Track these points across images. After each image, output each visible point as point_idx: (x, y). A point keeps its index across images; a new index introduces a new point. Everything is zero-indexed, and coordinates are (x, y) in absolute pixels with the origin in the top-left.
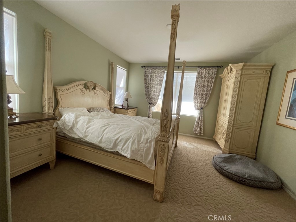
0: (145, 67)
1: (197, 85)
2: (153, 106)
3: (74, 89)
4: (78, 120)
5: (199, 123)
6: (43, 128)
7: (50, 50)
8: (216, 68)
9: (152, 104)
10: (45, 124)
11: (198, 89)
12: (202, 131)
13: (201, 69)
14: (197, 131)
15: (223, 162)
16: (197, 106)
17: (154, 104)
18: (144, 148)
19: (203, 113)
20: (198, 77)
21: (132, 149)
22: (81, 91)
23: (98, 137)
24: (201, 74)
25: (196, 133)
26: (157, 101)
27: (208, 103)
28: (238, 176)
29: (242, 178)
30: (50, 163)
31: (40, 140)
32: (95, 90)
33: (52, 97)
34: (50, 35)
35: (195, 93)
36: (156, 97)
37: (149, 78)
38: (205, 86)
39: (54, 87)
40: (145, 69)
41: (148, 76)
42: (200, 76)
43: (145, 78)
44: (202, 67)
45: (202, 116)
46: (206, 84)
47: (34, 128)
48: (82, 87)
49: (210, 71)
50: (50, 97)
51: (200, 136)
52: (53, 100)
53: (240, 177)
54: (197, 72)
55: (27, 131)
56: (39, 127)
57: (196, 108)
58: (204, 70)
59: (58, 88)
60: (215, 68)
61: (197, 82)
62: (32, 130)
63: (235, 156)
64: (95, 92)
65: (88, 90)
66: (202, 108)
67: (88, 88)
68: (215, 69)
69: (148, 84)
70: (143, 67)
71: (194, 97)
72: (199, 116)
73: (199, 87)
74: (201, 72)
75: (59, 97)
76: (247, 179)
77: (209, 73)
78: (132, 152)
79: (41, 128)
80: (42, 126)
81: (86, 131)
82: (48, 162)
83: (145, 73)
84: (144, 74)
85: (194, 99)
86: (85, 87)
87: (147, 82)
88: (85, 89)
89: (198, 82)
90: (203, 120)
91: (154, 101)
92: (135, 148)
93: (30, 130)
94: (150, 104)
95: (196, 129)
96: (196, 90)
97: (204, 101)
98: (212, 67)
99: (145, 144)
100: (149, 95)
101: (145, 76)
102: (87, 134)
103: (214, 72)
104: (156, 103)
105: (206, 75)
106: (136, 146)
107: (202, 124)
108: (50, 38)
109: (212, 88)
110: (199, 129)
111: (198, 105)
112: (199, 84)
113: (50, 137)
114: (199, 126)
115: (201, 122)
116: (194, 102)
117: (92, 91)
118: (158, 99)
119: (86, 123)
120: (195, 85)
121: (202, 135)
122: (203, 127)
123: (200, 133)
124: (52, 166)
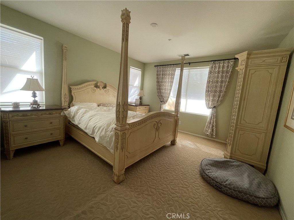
0: (157, 66)
1: (209, 81)
2: (164, 104)
3: (86, 88)
4: (79, 111)
5: (210, 124)
6: (54, 115)
7: (66, 59)
8: (233, 60)
9: (163, 101)
10: (55, 113)
11: (210, 85)
12: (215, 132)
13: (214, 63)
14: (208, 132)
15: (211, 165)
16: (208, 105)
17: (165, 102)
18: (109, 135)
19: (216, 112)
20: (210, 72)
21: (101, 135)
22: (92, 90)
23: (85, 125)
24: (213, 69)
25: (208, 134)
26: (168, 99)
27: (222, 101)
28: (216, 181)
29: (220, 184)
30: (60, 141)
31: (51, 123)
32: (105, 89)
33: (67, 94)
34: (66, 49)
35: (206, 90)
36: (166, 95)
37: (161, 76)
38: (219, 82)
39: (69, 86)
40: (158, 68)
41: (160, 75)
42: (213, 71)
43: (157, 76)
44: (215, 61)
45: (215, 116)
46: (220, 80)
47: (47, 114)
48: (93, 86)
49: (225, 64)
50: (66, 94)
51: (212, 137)
52: (68, 96)
53: (218, 183)
54: (209, 67)
55: (42, 116)
56: (50, 114)
57: (208, 106)
58: (217, 64)
59: (72, 87)
60: (231, 60)
61: (209, 77)
62: (45, 115)
63: (234, 162)
64: (105, 90)
65: (98, 89)
66: (215, 107)
67: (99, 88)
68: (232, 62)
69: (160, 82)
70: (156, 66)
71: (206, 95)
72: (210, 116)
73: (211, 83)
74: (214, 66)
75: (73, 94)
76: (224, 186)
77: (223, 67)
78: (100, 137)
79: (52, 115)
80: (53, 113)
81: (80, 119)
82: (58, 141)
83: (158, 72)
84: (156, 73)
85: (206, 97)
86: (95, 87)
87: (159, 80)
88: (95, 88)
89: (211, 78)
90: (216, 121)
91: (164, 99)
92: (103, 135)
93: (44, 116)
94: (161, 102)
95: (207, 129)
96: (208, 87)
97: (217, 99)
98: (228, 59)
99: (110, 133)
100: (160, 92)
101: (157, 75)
102: (80, 122)
103: (230, 65)
104: (166, 101)
105: (220, 70)
106: (103, 133)
107: (214, 125)
108: (66, 51)
109: (226, 84)
110: (210, 130)
111: (210, 104)
112: (211, 80)
113: (59, 122)
114: (211, 126)
115: (213, 123)
116: (206, 99)
117: (103, 89)
118: (169, 97)
119: (82, 114)
120: (207, 81)
121: (214, 137)
122: (216, 128)
123: (212, 135)
124: (61, 143)
